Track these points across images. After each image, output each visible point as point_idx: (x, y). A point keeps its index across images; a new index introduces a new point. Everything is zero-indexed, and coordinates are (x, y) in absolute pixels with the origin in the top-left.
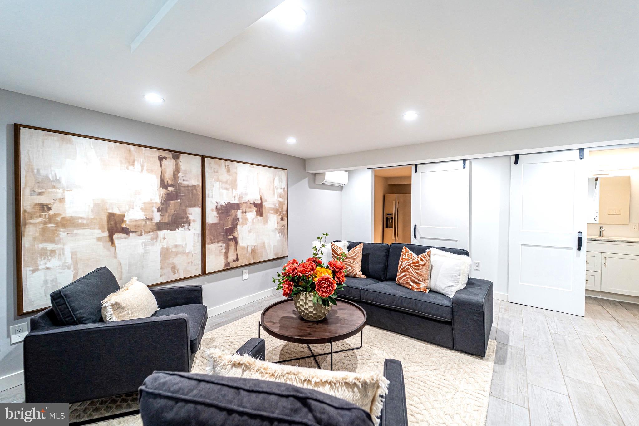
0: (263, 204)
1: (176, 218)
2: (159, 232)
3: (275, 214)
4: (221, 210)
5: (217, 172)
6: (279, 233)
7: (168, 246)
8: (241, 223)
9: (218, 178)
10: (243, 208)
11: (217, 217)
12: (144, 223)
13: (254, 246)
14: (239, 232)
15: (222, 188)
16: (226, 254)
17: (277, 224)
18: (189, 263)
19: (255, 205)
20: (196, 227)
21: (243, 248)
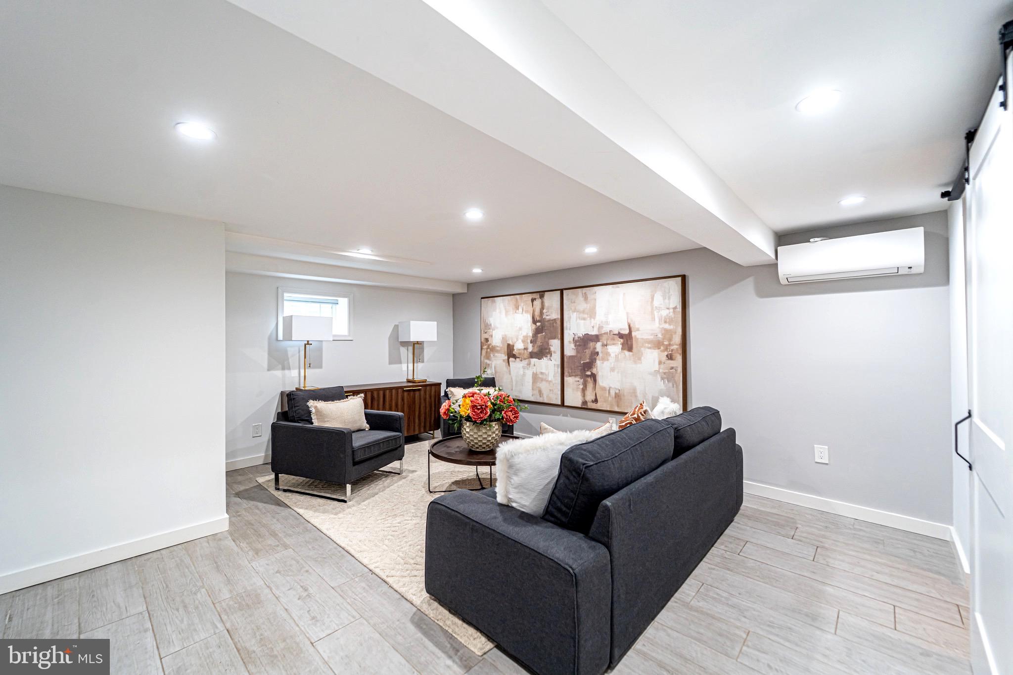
0: (633, 334)
1: (542, 349)
2: (531, 359)
3: (655, 349)
4: (579, 342)
5: (574, 302)
6: (662, 379)
7: (537, 372)
8: (600, 358)
9: (575, 309)
10: (604, 340)
11: (574, 349)
12: (523, 351)
13: (619, 390)
14: (598, 368)
15: (579, 318)
16: (584, 390)
17: (659, 364)
18: (550, 390)
19: (621, 336)
20: (557, 357)
21: (604, 389)
